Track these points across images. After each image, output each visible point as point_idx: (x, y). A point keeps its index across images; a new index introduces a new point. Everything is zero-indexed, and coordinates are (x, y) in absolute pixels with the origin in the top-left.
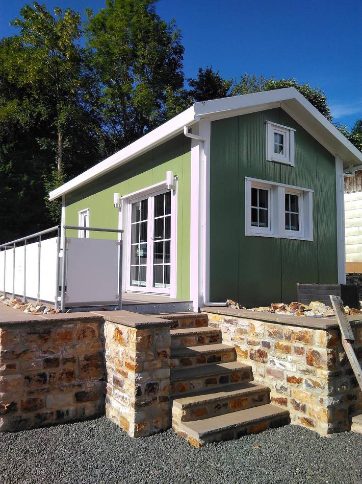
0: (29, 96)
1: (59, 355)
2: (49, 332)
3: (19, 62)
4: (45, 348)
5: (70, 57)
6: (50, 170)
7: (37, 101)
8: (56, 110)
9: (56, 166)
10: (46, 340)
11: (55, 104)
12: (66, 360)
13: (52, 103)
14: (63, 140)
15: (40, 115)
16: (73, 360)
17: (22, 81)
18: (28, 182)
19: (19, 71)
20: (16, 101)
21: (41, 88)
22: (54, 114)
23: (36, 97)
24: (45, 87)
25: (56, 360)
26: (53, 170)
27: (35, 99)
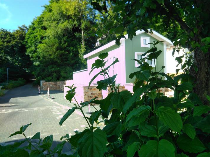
0: (71, 18)
1: (94, 93)
2: (92, 88)
3: (67, 7)
4: (91, 91)
5: (85, 3)
6: (80, 45)
7: (74, 20)
8: (81, 23)
9: (82, 43)
10: (91, 90)
11: (80, 20)
12: (95, 94)
13: (79, 20)
14: (84, 33)
15: (75, 25)
16: (96, 94)
17: (69, 14)
18: (73, 50)
19: (67, 10)
20: (67, 21)
21: (75, 15)
22: (80, 24)
23: (73, 18)
24: (76, 14)
25: (93, 94)
26: (81, 45)
27: (73, 19)
